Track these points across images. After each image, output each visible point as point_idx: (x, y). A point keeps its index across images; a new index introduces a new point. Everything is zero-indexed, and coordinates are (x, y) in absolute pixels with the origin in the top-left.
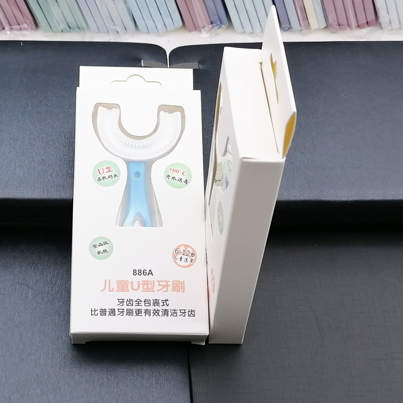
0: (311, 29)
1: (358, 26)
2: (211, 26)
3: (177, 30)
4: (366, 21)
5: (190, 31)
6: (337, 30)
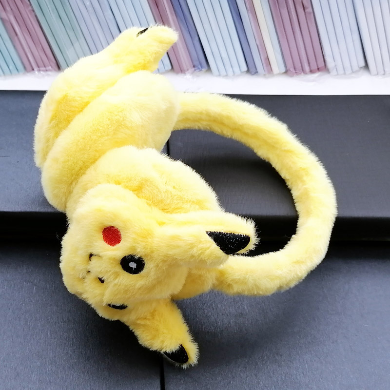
0: (273, 74)
1: (311, 71)
2: (193, 69)
3: (167, 72)
4: (316, 68)
5: (177, 73)
6: (294, 74)
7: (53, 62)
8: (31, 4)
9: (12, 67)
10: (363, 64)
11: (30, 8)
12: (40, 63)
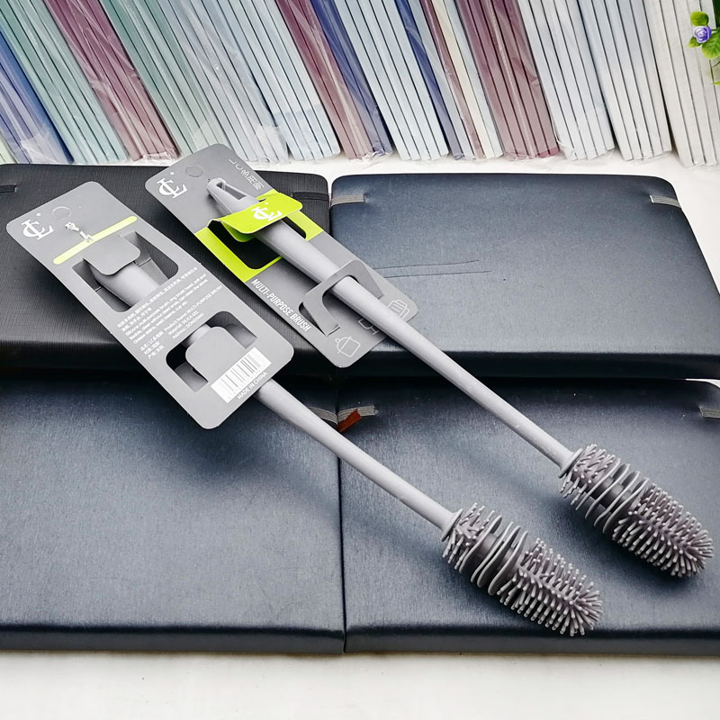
0: (485, 157)
1: (539, 154)
2: (373, 153)
3: (335, 157)
4: (547, 149)
6: (515, 158)
7: (169, 147)
8: (135, 70)
9: (109, 152)
10: (611, 145)
11: (135, 75)
12: (151, 149)
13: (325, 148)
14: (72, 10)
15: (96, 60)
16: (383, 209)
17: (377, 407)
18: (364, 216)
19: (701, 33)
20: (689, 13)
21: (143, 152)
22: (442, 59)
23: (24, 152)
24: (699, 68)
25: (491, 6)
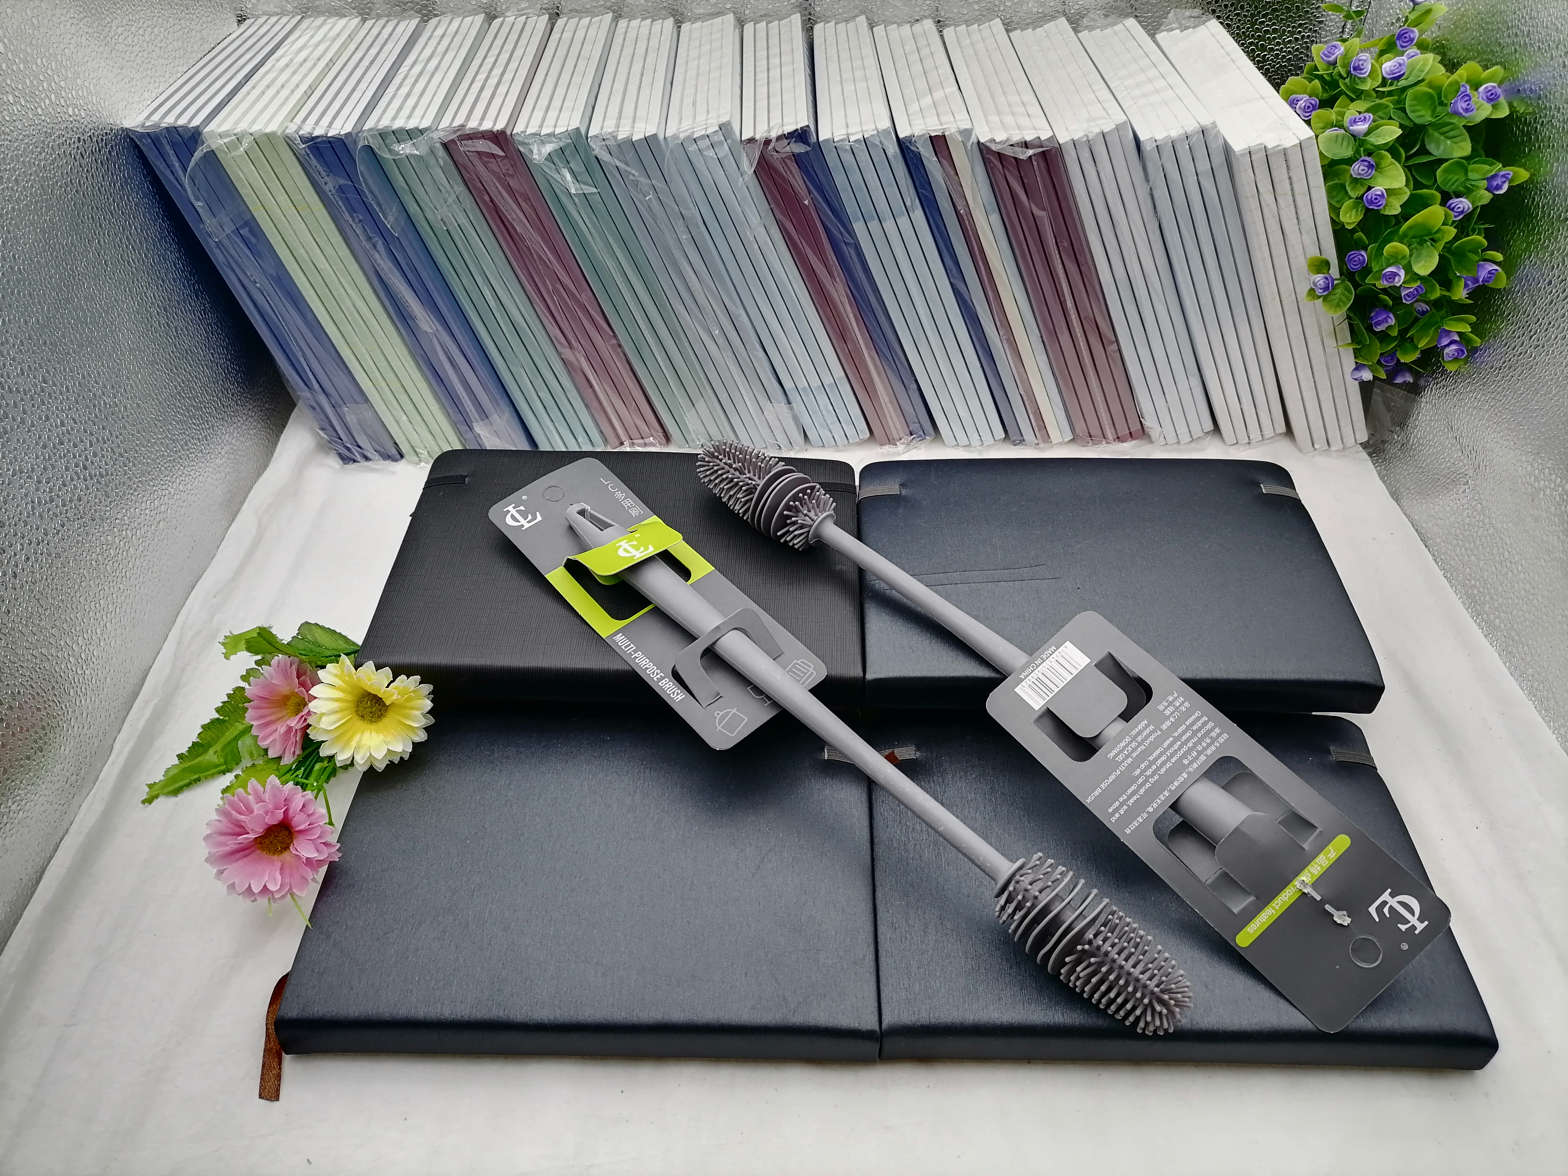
0: (1050, 440)
1: (1118, 438)
2: (910, 438)
3: (863, 442)
4: (1128, 432)
5: (882, 444)
6: (1088, 443)
7: (657, 431)
8: (615, 336)
9: (582, 438)
10: (1209, 426)
11: (614, 341)
12: (634, 433)
13: (850, 431)
14: (538, 263)
15: (567, 324)
16: (924, 503)
17: (918, 748)
18: (901, 511)
19: (1321, 282)
20: (1305, 258)
21: (623, 437)
22: (996, 318)
23: (477, 437)
24: (1319, 326)
25: (1057, 252)
